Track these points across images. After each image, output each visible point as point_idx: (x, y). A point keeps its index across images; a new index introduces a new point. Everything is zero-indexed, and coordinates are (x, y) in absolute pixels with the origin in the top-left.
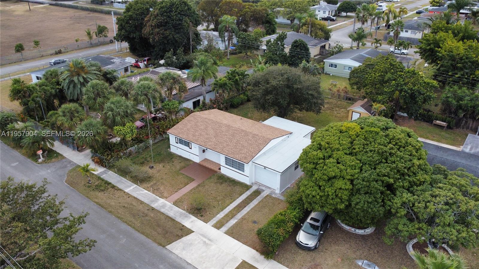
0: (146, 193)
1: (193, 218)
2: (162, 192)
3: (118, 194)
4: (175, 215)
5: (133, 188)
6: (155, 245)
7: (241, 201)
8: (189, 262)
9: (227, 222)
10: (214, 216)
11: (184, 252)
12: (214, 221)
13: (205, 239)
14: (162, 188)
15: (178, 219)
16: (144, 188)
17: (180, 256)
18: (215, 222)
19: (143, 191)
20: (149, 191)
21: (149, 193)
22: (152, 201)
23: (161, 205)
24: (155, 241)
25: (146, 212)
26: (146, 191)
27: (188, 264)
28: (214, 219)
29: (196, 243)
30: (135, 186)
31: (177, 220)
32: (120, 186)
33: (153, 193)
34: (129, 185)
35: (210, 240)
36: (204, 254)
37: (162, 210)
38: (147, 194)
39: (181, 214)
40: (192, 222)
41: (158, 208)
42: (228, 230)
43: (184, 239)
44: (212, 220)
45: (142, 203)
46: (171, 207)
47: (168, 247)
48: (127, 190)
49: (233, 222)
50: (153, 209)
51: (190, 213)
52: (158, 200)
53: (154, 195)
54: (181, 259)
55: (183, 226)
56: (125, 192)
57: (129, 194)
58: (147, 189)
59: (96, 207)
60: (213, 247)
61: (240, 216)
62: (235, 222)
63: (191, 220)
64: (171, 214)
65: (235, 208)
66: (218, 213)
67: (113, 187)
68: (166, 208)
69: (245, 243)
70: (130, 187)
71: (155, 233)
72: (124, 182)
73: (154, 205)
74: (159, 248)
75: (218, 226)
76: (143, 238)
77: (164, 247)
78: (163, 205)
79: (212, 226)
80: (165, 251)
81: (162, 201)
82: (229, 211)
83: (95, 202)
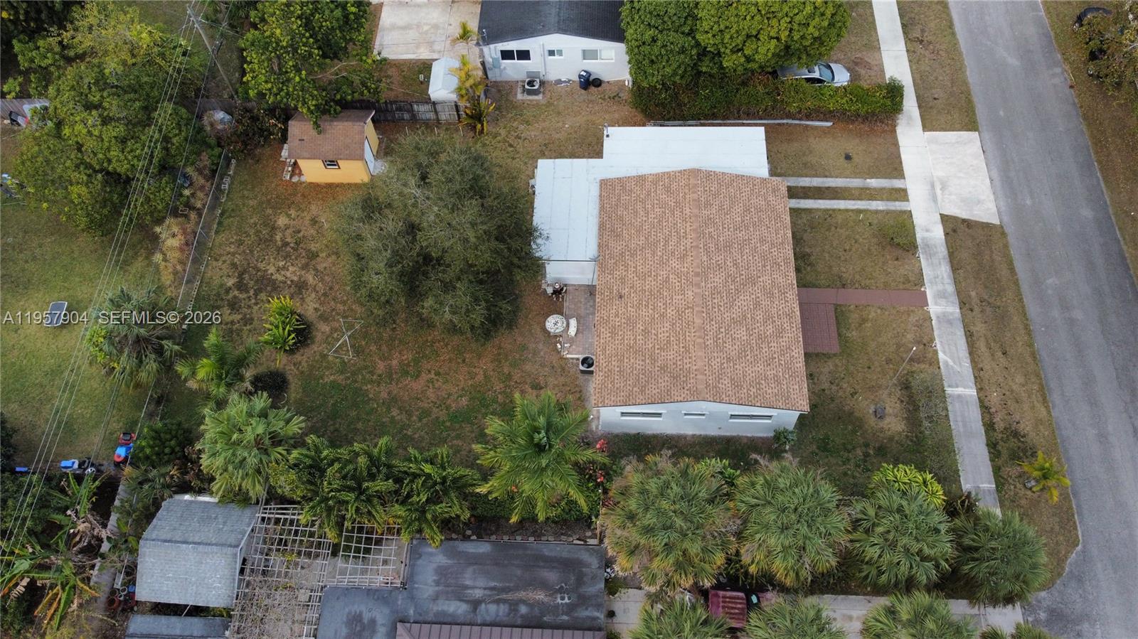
0: (944, 352)
1: (920, 235)
2: (916, 328)
3: (994, 397)
4: (940, 264)
5: (957, 387)
6: (1012, 240)
7: (821, 201)
8: (988, 181)
9: (882, 189)
10: (888, 212)
11: (982, 197)
12: (898, 206)
13: (938, 192)
14: (910, 337)
15: (942, 251)
16: (939, 368)
17: (992, 197)
18: (897, 203)
19: (946, 363)
20: (936, 352)
21: (939, 347)
22: (951, 324)
23: (943, 302)
24: (1006, 246)
25: (977, 309)
26: (941, 356)
27: (991, 180)
28: (893, 208)
29: (953, 197)
30: (949, 390)
31: (946, 252)
32: (975, 415)
33: (932, 340)
34: (957, 405)
35: (933, 186)
36: (962, 175)
37: (950, 288)
38: (947, 347)
39: (930, 256)
40: (927, 231)
41: (955, 299)
42: (896, 178)
43: (964, 215)
44: (899, 208)
45: (969, 335)
46: (931, 283)
47: (996, 221)
48: (972, 392)
49: (873, 183)
50: (962, 304)
51: (916, 247)
52: (938, 317)
53: (936, 333)
54: (994, 193)
55: (946, 234)
56: (980, 390)
57: (975, 377)
58: (935, 362)
59: (1056, 397)
60: (939, 173)
61: (855, 183)
62: (873, 180)
63: (927, 235)
64: (944, 270)
65: (844, 199)
66: (877, 212)
67: (989, 426)
68: (940, 287)
69: (896, 145)
70: (959, 396)
71: (995, 257)
72: (960, 424)
73: (954, 310)
74: (1010, 230)
75: (902, 194)
76: (1019, 265)
77: (1002, 227)
78: (941, 297)
79: (908, 200)
80: (1005, 219)
81: (934, 309)
82: (859, 202)
83: (1049, 412)
